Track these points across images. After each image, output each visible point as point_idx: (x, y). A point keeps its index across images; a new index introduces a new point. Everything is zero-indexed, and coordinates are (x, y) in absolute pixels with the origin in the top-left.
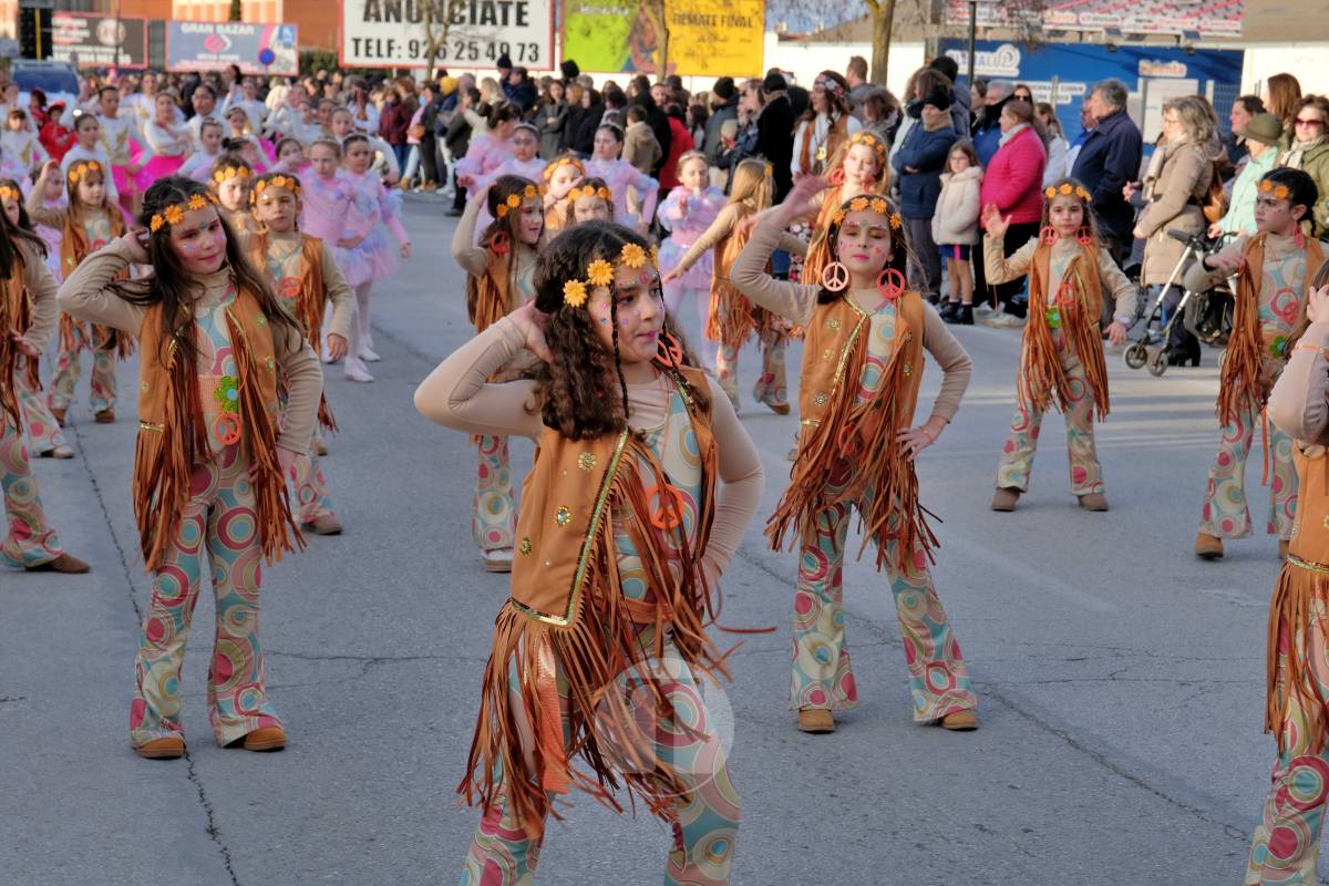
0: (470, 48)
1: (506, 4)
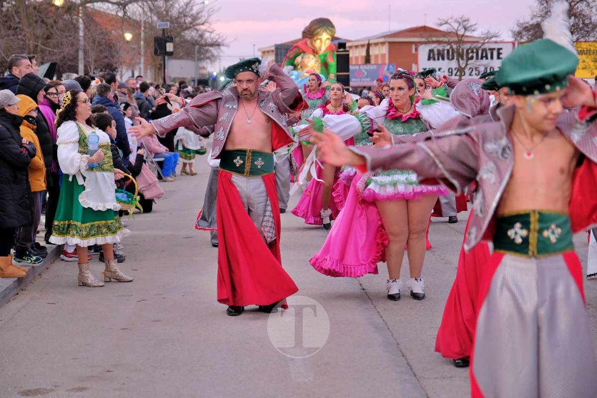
0: (476, 70)
1: (492, 50)
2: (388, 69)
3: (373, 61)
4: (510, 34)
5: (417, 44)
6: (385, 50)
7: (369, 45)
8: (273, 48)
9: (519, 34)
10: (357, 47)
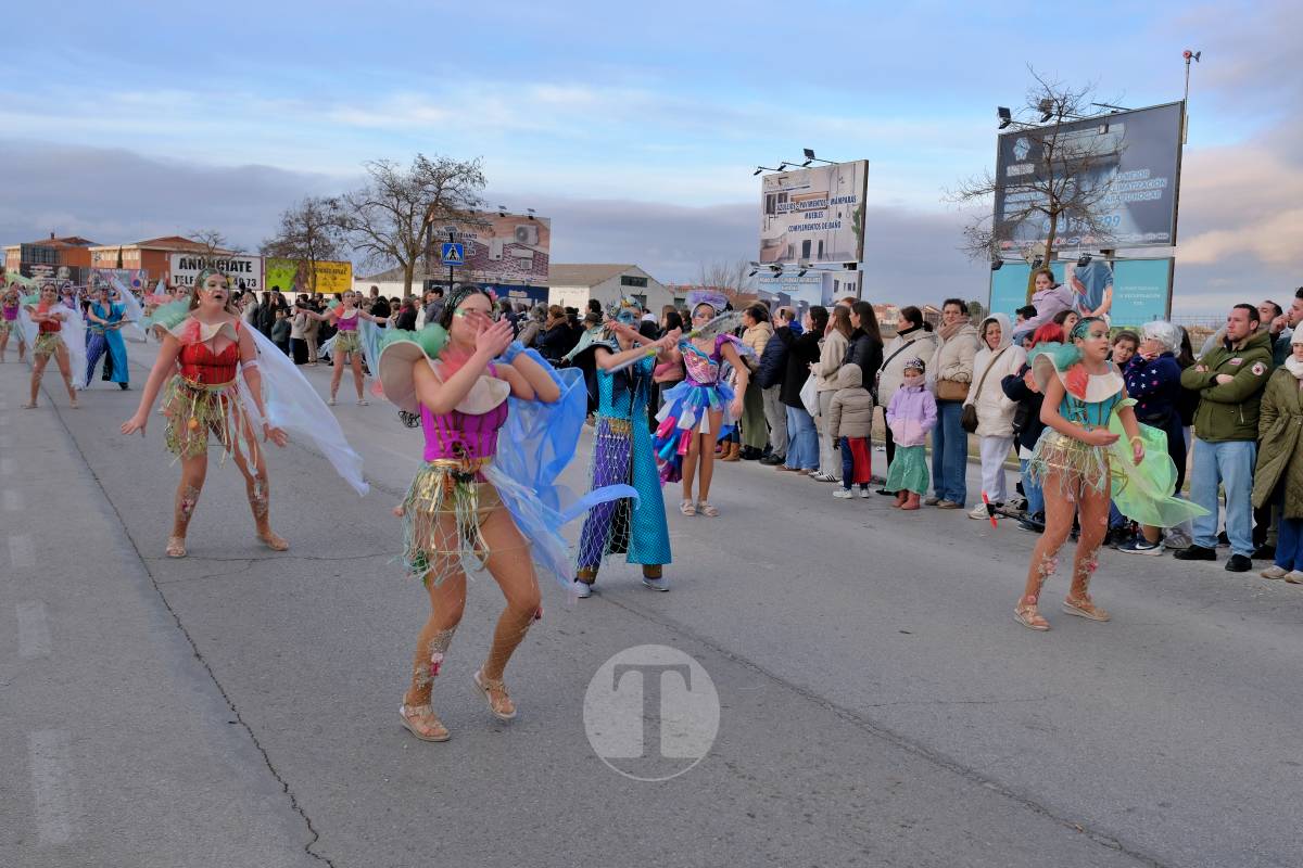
1: (241, 263)
2: (141, 273)
3: (124, 266)
4: (257, 250)
5: (170, 252)
6: (137, 256)
7: (121, 251)
8: (19, 247)
9: (264, 251)
10: (108, 251)
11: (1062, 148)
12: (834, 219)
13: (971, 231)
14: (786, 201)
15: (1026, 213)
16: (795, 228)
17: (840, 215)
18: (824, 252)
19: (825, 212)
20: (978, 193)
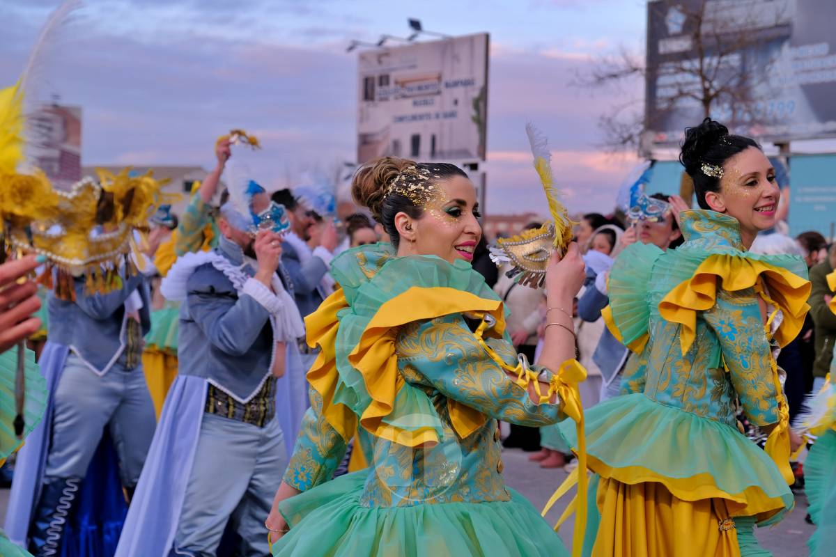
11: (714, 22)
12: (449, 107)
13: (608, 122)
14: (388, 83)
15: (672, 100)
16: (401, 119)
17: (456, 102)
18: (438, 148)
19: (437, 99)
20: (614, 76)
